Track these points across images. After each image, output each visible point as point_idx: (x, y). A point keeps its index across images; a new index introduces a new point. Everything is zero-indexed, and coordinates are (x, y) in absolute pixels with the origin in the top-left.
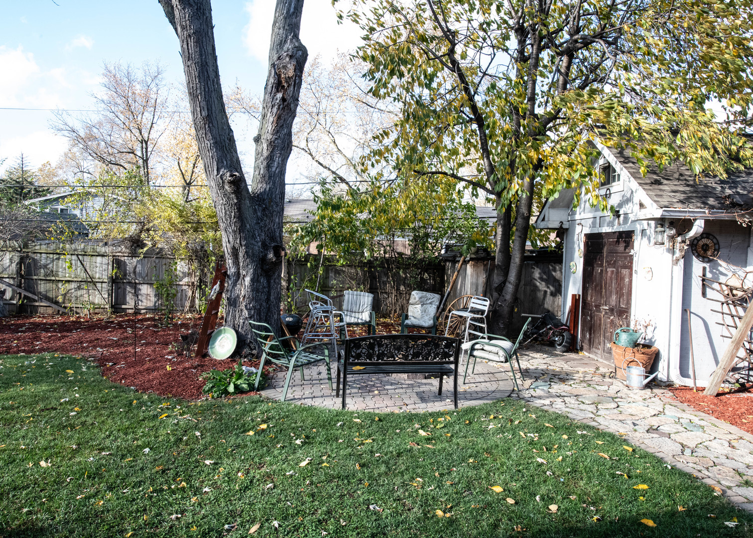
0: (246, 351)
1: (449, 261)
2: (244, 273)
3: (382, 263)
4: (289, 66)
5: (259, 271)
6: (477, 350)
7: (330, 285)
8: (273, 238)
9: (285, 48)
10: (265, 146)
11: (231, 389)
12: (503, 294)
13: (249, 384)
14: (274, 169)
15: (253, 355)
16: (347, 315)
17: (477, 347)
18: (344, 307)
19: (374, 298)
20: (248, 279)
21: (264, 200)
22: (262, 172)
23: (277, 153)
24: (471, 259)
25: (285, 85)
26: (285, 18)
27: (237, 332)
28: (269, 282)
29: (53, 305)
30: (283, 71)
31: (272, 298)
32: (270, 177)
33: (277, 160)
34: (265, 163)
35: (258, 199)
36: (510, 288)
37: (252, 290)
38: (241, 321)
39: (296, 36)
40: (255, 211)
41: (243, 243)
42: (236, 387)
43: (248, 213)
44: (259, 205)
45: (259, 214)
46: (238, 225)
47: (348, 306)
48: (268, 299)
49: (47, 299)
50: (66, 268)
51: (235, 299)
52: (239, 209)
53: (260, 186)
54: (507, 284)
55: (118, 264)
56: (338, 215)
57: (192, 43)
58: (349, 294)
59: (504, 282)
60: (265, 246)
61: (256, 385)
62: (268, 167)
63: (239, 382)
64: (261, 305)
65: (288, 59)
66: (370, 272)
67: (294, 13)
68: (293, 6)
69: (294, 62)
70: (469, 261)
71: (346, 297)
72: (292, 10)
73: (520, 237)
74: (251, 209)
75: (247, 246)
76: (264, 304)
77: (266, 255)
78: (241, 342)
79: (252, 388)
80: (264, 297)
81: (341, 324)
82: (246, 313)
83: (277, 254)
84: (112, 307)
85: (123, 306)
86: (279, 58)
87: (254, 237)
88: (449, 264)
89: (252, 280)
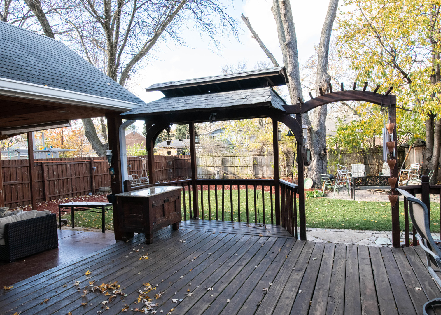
0: (316, 186)
1: (406, 147)
2: (314, 159)
3: (369, 151)
4: (325, 85)
5: (319, 158)
6: (410, 183)
7: (344, 163)
8: (323, 146)
9: (323, 78)
10: (318, 114)
11: (315, 196)
12: (431, 161)
13: (321, 195)
14: (321, 122)
15: (319, 187)
16: (353, 174)
17: (409, 182)
18: (352, 171)
19: (365, 167)
20: (315, 161)
21: (319, 133)
22: (317, 123)
23: (322, 116)
24: (415, 146)
25: (324, 92)
26: (322, 67)
27: (312, 179)
28: (322, 162)
29: (234, 176)
30: (322, 87)
31: (324, 167)
32: (320, 125)
33: (322, 118)
34: (318, 120)
35: (317, 133)
36: (434, 159)
37: (317, 165)
38: (314, 176)
39: (326, 73)
40: (316, 137)
41: (313, 149)
42: (317, 196)
43: (314, 139)
44: (317, 135)
45: (317, 138)
46: (311, 143)
47: (354, 170)
48: (322, 168)
49: (231, 173)
50: (237, 161)
51: (311, 168)
52: (311, 138)
53: (317, 128)
54: (433, 157)
55: (255, 159)
56: (347, 132)
57: (295, 89)
58: (354, 165)
59: (431, 156)
60: (320, 149)
61: (323, 195)
62: (319, 121)
63: (317, 194)
64: (320, 170)
65: (324, 82)
66: (364, 155)
67: (325, 65)
68: (324, 62)
69: (326, 83)
70: (414, 147)
71: (353, 167)
72: (324, 64)
73: (437, 135)
74: (315, 137)
75: (314, 150)
76: (321, 170)
77: (321, 152)
78: (314, 183)
79: (321, 196)
80: (321, 167)
81: (351, 177)
82: (315, 173)
83: (325, 152)
84: (254, 175)
85: (258, 175)
86: (321, 82)
87: (316, 146)
88: (406, 149)
89: (317, 161)
